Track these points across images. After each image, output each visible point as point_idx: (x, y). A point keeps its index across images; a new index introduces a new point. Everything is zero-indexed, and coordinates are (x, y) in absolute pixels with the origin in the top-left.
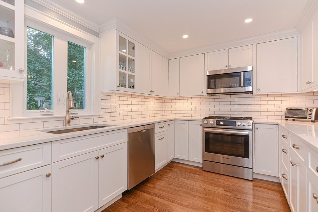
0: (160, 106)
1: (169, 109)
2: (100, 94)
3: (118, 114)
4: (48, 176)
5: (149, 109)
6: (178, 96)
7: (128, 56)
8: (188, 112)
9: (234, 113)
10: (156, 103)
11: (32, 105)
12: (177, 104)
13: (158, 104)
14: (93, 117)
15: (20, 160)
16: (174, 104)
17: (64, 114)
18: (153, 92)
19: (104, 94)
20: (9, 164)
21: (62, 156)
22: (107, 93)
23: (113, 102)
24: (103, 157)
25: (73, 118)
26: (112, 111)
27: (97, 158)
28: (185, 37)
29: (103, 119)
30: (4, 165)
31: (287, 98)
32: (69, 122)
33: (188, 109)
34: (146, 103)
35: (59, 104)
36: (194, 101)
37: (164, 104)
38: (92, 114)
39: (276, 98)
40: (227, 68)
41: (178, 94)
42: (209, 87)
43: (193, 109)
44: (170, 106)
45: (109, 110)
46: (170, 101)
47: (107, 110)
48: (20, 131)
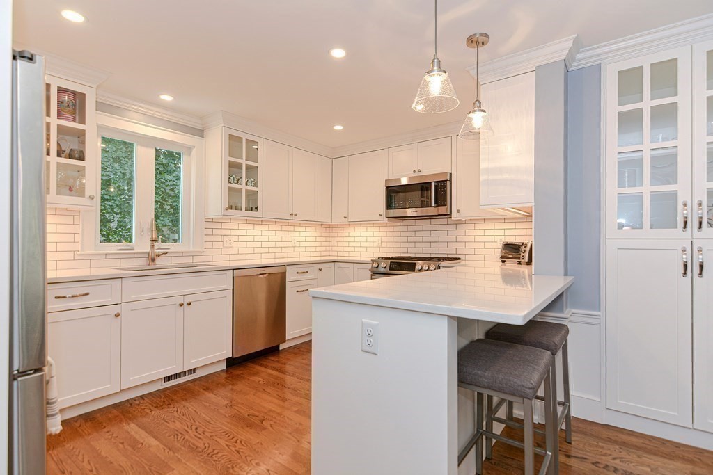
0: (324, 239)
1: (340, 244)
2: (204, 220)
3: (235, 251)
4: (117, 315)
5: (297, 244)
6: (346, 222)
7: (244, 162)
8: (369, 249)
9: (436, 251)
10: (313, 234)
11: (107, 236)
12: (351, 234)
13: (319, 234)
14: (192, 254)
15: (87, 294)
16: (347, 234)
17: (148, 249)
18: (296, 215)
19: (208, 221)
20: (77, 296)
21: (134, 297)
22: (217, 219)
23: (228, 232)
24: (189, 304)
25: (159, 255)
26: (225, 245)
27: (181, 305)
28: (338, 128)
29: (209, 258)
30: (73, 297)
31: (512, 225)
32: (153, 260)
33: (367, 244)
34: (291, 234)
35: (142, 235)
36: (377, 229)
37: (332, 235)
38: (192, 249)
39: (497, 226)
40: (416, 175)
41: (345, 217)
42: (389, 207)
43: (375, 244)
44: (341, 239)
45: (220, 245)
46: (341, 230)
47: (216, 245)
48: (92, 269)
